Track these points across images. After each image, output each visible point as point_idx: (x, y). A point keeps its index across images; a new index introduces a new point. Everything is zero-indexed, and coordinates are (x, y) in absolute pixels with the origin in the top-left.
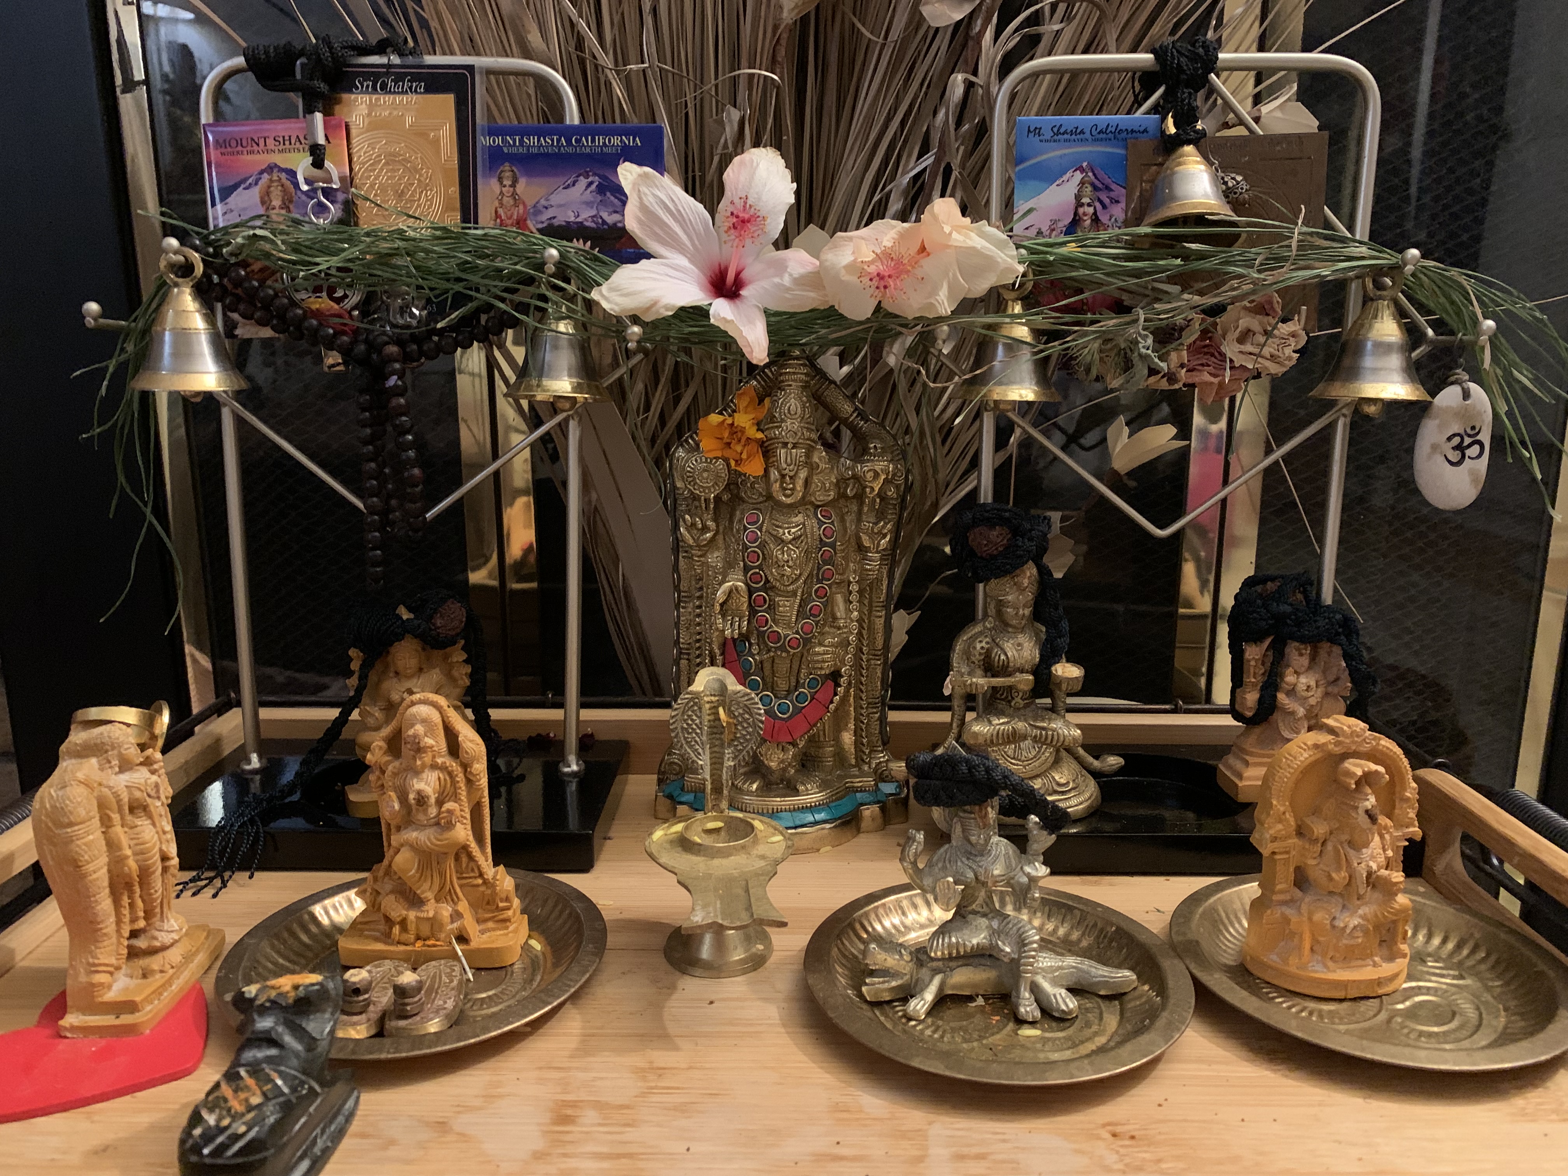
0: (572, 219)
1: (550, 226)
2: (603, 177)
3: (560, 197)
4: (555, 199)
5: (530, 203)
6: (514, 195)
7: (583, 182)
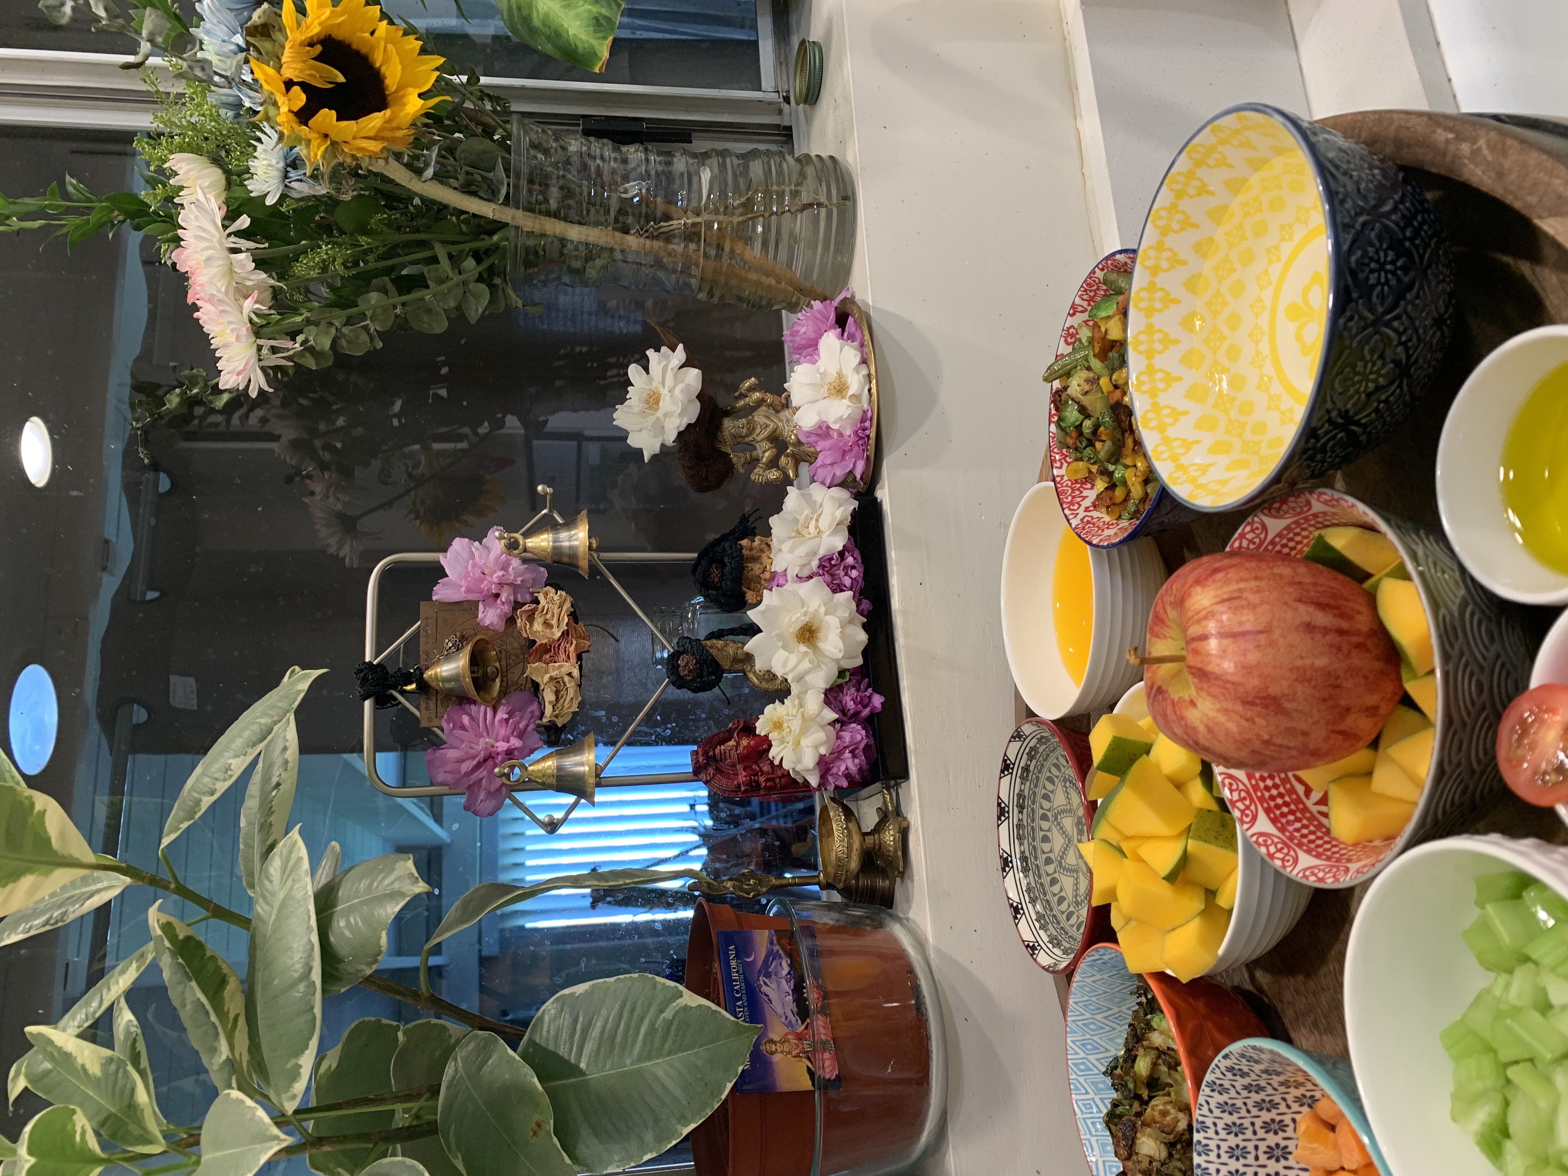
0: (791, 997)
1: (798, 1014)
2: (760, 972)
3: (777, 1005)
4: (780, 1011)
5: (786, 1030)
6: (782, 1042)
7: (764, 989)
